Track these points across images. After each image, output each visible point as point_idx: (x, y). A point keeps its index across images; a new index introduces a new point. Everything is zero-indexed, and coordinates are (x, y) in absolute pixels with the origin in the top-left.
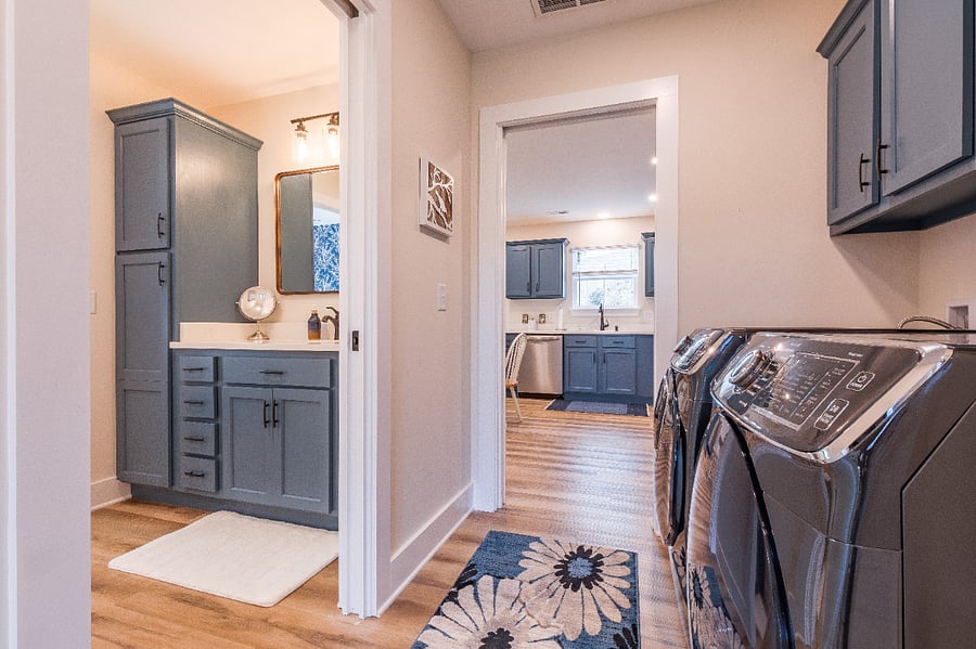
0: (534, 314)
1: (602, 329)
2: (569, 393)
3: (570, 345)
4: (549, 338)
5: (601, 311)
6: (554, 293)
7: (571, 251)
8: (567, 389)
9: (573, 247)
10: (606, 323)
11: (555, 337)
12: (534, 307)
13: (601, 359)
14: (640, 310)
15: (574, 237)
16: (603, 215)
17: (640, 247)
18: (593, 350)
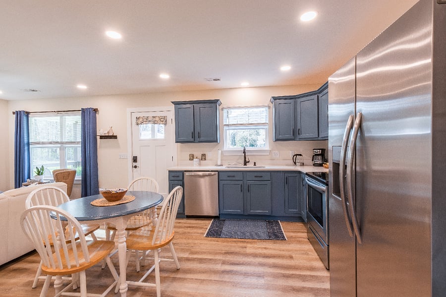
0: (198, 154)
1: (245, 164)
2: (223, 214)
3: (224, 179)
4: (208, 174)
5: (244, 152)
6: (212, 139)
7: (222, 109)
8: (221, 212)
9: (225, 106)
10: (247, 160)
11: (213, 173)
12: (197, 149)
13: (246, 188)
14: (270, 151)
15: (224, 99)
16: (245, 84)
17: (269, 107)
18: (241, 183)
